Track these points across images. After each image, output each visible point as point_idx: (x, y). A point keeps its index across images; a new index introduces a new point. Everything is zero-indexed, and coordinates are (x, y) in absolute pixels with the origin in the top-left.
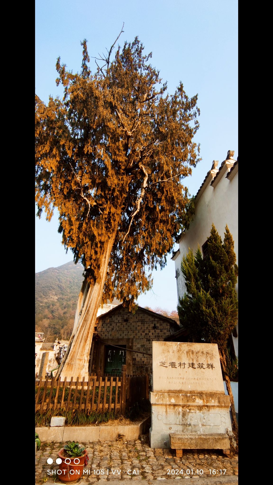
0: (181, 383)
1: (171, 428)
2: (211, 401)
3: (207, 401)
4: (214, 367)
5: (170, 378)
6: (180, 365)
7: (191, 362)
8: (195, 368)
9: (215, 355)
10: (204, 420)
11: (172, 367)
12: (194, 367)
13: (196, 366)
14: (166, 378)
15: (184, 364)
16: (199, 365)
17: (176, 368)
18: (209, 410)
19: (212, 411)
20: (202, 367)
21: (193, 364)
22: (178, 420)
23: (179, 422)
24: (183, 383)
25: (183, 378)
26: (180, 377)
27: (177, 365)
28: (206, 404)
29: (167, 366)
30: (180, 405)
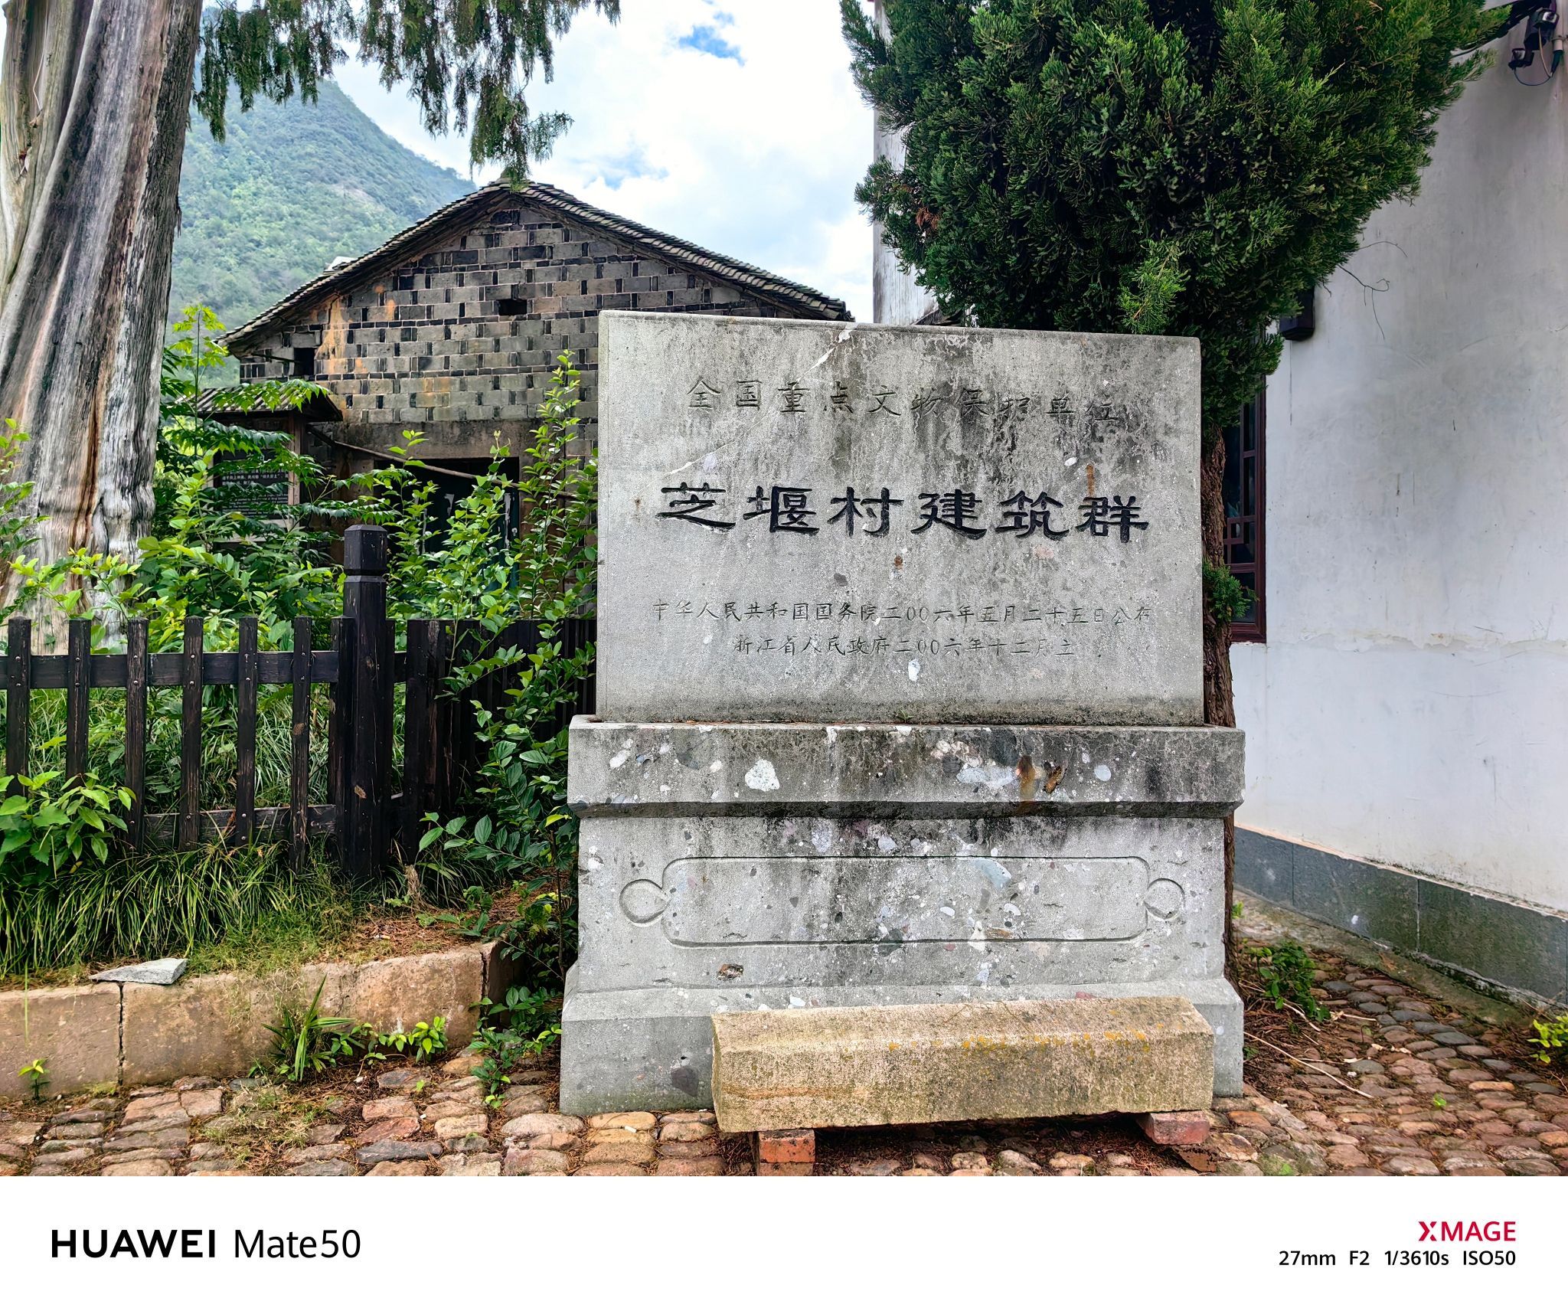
0: (844, 645)
1: (738, 969)
2: (1088, 772)
3: (1051, 773)
4: (1144, 526)
5: (754, 610)
6: (851, 510)
7: (947, 484)
8: (978, 534)
9: (1168, 430)
10: (1010, 907)
11: (774, 527)
12: (966, 523)
13: (988, 515)
14: (719, 611)
15: (886, 499)
16: (1015, 508)
17: (813, 531)
18: (1058, 841)
19: (1085, 842)
20: (1041, 523)
21: (961, 503)
22: (798, 915)
23: (810, 926)
24: (858, 646)
25: (868, 612)
26: (841, 598)
27: (821, 507)
28: (1039, 797)
29: (736, 514)
30: (820, 810)
